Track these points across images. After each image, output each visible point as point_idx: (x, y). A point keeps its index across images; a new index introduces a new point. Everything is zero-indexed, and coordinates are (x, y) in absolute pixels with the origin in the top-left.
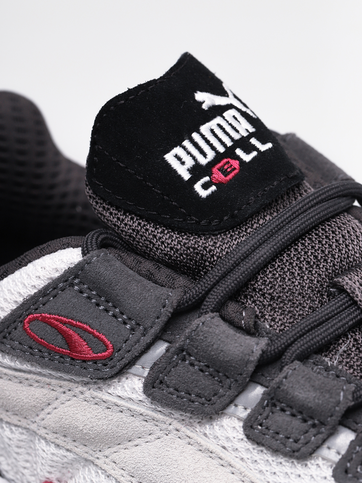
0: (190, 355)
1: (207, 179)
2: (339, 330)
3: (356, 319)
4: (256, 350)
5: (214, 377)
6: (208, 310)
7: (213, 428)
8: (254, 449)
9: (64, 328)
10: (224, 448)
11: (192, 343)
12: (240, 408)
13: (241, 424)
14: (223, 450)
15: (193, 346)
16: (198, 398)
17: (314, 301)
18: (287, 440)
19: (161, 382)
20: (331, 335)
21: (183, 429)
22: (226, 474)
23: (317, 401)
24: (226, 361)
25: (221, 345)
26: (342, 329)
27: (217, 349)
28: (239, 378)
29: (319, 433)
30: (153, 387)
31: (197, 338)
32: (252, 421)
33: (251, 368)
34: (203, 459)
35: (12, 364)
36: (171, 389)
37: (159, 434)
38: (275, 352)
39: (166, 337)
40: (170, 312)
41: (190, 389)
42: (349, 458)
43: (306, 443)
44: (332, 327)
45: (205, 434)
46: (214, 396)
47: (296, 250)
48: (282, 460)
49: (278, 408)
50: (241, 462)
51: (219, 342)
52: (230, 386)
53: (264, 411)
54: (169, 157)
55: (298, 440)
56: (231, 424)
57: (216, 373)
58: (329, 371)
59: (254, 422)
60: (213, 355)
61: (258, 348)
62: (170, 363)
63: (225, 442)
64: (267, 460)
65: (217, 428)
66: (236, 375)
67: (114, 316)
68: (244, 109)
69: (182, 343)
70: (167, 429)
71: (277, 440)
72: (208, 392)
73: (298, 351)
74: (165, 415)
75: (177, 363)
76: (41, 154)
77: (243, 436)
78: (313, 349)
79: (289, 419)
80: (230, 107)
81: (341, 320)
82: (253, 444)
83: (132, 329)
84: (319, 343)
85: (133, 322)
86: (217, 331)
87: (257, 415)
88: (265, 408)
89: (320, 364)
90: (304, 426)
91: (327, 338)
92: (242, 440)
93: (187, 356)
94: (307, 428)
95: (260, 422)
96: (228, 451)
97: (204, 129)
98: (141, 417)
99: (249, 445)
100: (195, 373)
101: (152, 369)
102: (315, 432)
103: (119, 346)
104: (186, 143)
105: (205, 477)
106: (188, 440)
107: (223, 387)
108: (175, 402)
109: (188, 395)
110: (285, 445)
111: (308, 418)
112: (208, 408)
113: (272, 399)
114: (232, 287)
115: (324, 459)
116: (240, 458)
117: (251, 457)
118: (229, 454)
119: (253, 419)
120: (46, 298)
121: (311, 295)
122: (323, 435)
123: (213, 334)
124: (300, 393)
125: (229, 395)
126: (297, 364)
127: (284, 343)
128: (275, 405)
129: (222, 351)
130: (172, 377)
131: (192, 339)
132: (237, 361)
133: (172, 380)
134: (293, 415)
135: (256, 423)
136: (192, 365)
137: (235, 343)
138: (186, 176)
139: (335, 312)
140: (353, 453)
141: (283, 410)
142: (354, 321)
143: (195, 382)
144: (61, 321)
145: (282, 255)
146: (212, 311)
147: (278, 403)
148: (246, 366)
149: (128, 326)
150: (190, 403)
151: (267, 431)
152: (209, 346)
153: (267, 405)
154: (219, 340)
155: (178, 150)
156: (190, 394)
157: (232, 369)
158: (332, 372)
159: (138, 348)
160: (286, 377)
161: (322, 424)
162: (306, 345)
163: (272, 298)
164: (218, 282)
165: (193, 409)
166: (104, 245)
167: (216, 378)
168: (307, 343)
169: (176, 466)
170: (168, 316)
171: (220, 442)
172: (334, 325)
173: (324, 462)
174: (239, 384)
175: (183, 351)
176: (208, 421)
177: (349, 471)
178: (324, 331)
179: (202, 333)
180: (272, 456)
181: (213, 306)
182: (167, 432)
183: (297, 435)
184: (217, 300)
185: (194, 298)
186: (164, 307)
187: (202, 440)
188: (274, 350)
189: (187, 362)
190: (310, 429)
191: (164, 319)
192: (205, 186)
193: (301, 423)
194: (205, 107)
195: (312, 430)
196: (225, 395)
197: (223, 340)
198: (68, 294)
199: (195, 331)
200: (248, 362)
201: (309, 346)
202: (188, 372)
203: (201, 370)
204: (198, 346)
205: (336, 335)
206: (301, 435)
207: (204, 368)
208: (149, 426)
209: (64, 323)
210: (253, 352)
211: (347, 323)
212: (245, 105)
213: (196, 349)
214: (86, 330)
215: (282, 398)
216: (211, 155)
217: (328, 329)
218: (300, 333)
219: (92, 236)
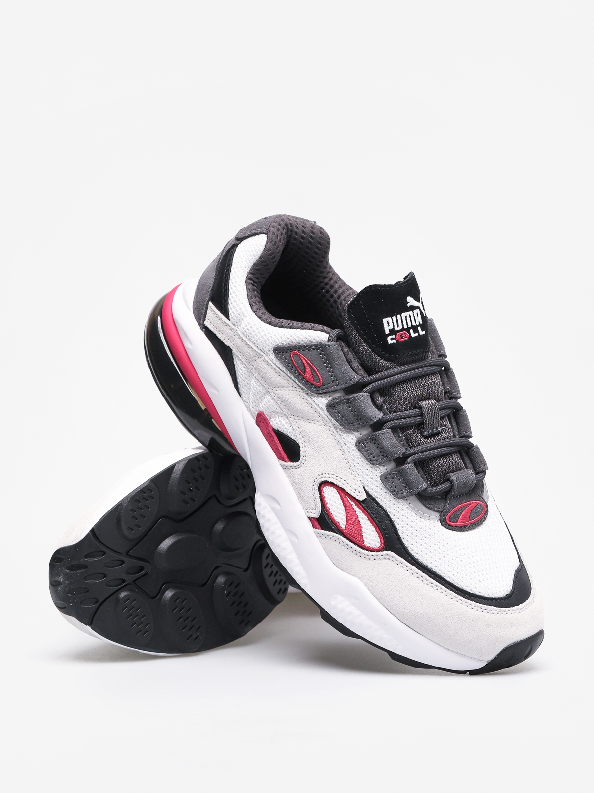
0: (351, 404)
1: (394, 336)
7: (345, 435)
9: (306, 364)
12: (359, 434)
13: (356, 439)
15: (354, 401)
16: (345, 420)
17: (408, 406)
18: (370, 454)
19: (334, 407)
22: (340, 453)
23: (389, 448)
24: (364, 415)
26: (413, 423)
27: (363, 409)
29: (384, 459)
30: (330, 406)
31: (357, 400)
32: (361, 440)
34: (334, 443)
35: (282, 369)
36: (337, 412)
37: (322, 424)
38: (384, 422)
42: (389, 474)
43: (377, 460)
44: (409, 421)
45: (340, 435)
46: (352, 423)
47: (412, 382)
48: (364, 461)
49: (372, 442)
50: (348, 452)
51: (365, 406)
52: (360, 424)
53: (367, 440)
54: (385, 320)
55: (374, 457)
56: (353, 437)
57: (357, 416)
60: (360, 410)
61: (379, 415)
62: (341, 402)
63: (346, 442)
64: (359, 457)
66: (364, 422)
67: (329, 371)
68: (423, 311)
69: (350, 398)
70: (326, 424)
71: (367, 453)
72: (350, 421)
73: (392, 425)
74: (328, 418)
75: (344, 403)
76: (322, 262)
77: (354, 444)
79: (375, 448)
80: (418, 308)
81: (414, 420)
82: (357, 449)
83: (333, 380)
85: (335, 378)
87: (364, 440)
90: (379, 454)
93: (349, 403)
95: (364, 443)
96: (346, 445)
97: (404, 315)
98: (319, 414)
99: (355, 448)
100: (349, 411)
101: (333, 399)
102: (382, 458)
103: (325, 384)
104: (394, 318)
106: (332, 433)
107: (357, 422)
108: (335, 417)
110: (368, 456)
111: (382, 452)
112: (347, 426)
113: (373, 437)
114: (381, 385)
115: (380, 469)
117: (353, 453)
118: (346, 447)
120: (305, 349)
122: (384, 461)
123: (364, 402)
124: (385, 442)
126: (389, 429)
127: (389, 419)
130: (339, 407)
131: (355, 398)
132: (368, 417)
134: (377, 447)
135: (362, 442)
136: (350, 407)
137: (371, 410)
138: (387, 332)
139: (414, 416)
140: (391, 472)
141: (374, 444)
142: (419, 422)
143: (347, 414)
144: (307, 362)
145: (405, 382)
146: (368, 392)
147: (374, 440)
149: (332, 378)
150: (341, 421)
151: (364, 447)
152: (360, 406)
153: (370, 438)
155: (389, 319)
156: (343, 417)
157: (365, 419)
159: (332, 389)
160: (383, 433)
161: (386, 457)
162: (396, 424)
165: (341, 424)
166: (339, 338)
167: (356, 418)
170: (350, 385)
171: (344, 441)
172: (411, 421)
173: (380, 471)
175: (349, 400)
176: (344, 431)
177: (387, 478)
178: (406, 422)
179: (360, 399)
180: (361, 457)
181: (370, 390)
184: (372, 389)
185: (364, 383)
186: (350, 380)
187: (338, 436)
188: (384, 420)
189: (348, 405)
190: (381, 456)
191: (348, 385)
192: (392, 339)
193: (379, 452)
194: (409, 305)
196: (356, 425)
197: (367, 407)
198: (315, 353)
199: (358, 396)
200: (372, 420)
202: (346, 409)
204: (356, 403)
205: (409, 425)
206: (376, 456)
207: (353, 411)
208: (320, 419)
209: (308, 363)
210: (376, 417)
211: (416, 422)
212: (424, 309)
214: (315, 371)
216: (401, 327)
218: (397, 418)
219: (336, 332)
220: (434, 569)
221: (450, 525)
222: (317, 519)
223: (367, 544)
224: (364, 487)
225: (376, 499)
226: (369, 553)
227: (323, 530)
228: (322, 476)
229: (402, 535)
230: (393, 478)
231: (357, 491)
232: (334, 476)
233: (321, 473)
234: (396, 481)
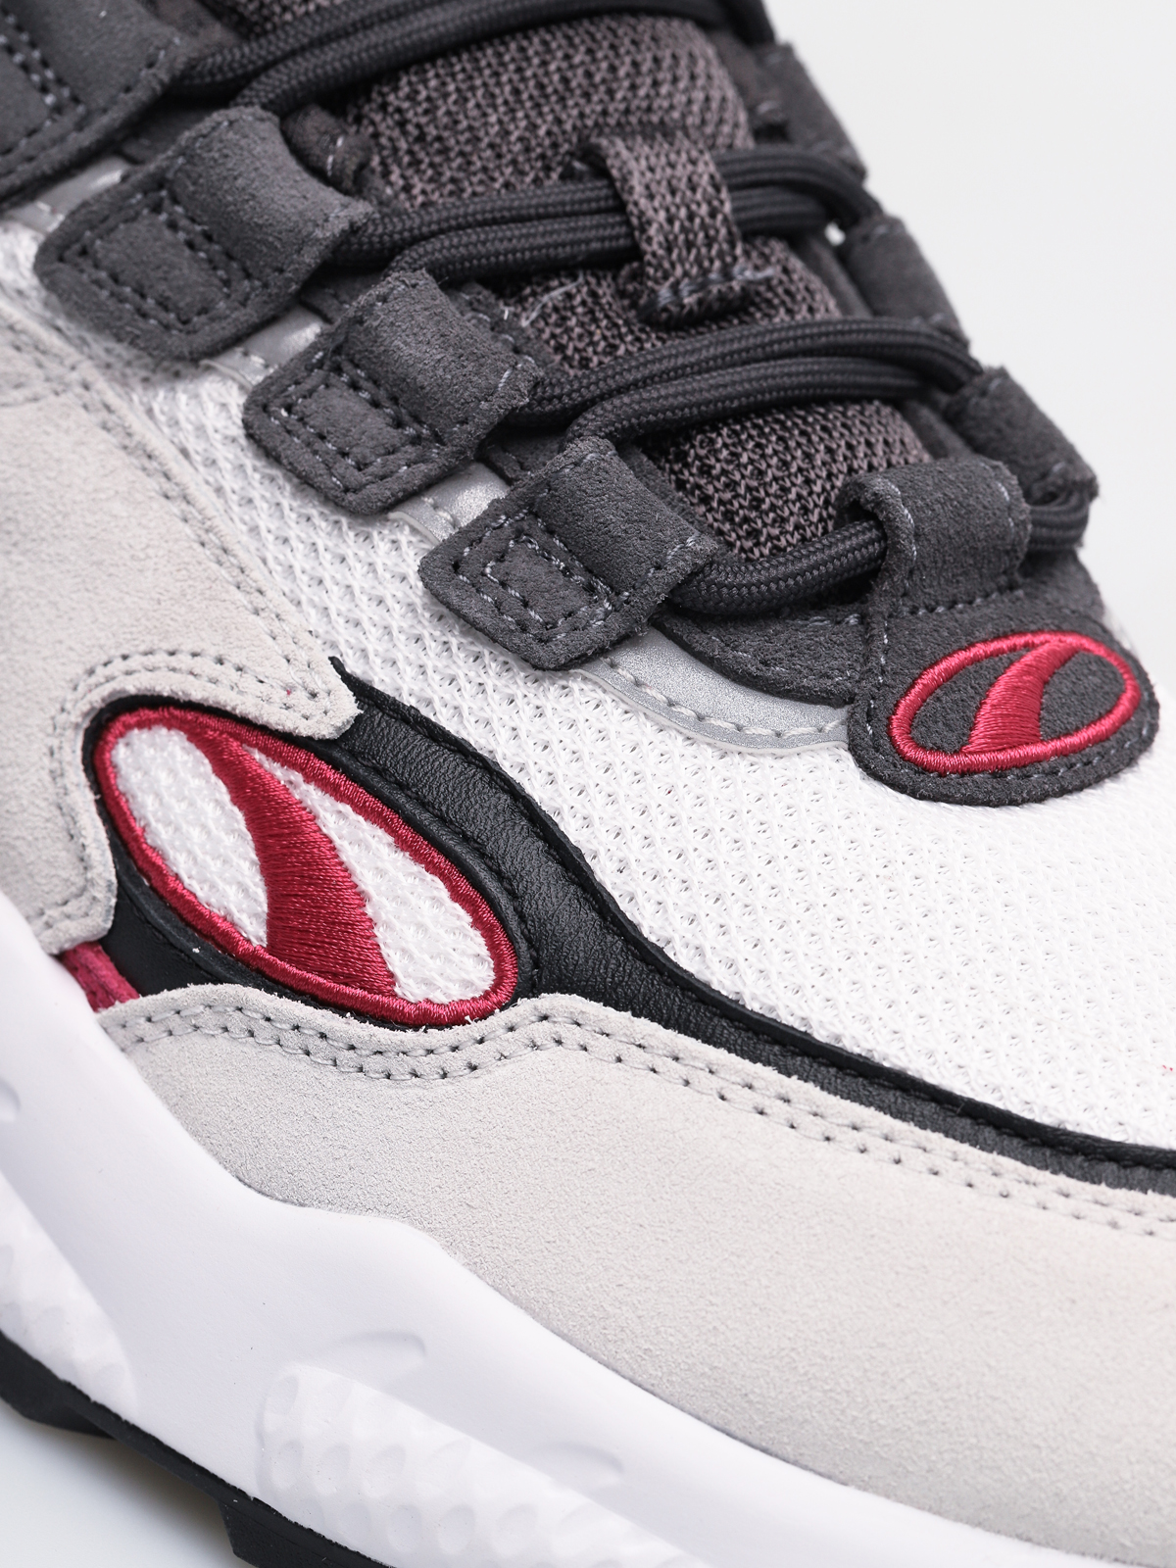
0: (175, 201)
2: (560, 250)
3: (614, 244)
4: (338, 217)
5: (215, 268)
6: (255, 100)
7: (174, 398)
8: (255, 469)
10: (185, 452)
11: (188, 167)
12: (257, 360)
13: (242, 400)
14: (180, 457)
15: (189, 177)
16: (159, 308)
17: (523, 173)
18: (339, 457)
19: (84, 252)
20: (536, 253)
21: (100, 383)
22: (167, 517)
23: (440, 372)
24: (257, 224)
25: (257, 183)
26: (568, 249)
27: (244, 189)
28: (274, 278)
29: (423, 459)
30: (61, 259)
31: (205, 155)
32: (270, 392)
33: (310, 258)
34: (126, 470)
36: (103, 275)
37: (39, 387)
38: (381, 242)
39: (132, 149)
40: (161, 82)
41: (147, 283)
42: (473, 536)
43: (383, 478)
44: (543, 235)
45: (150, 412)
46: (199, 314)
47: (522, 50)
48: (314, 512)
49: (345, 378)
50: (213, 496)
51: (253, 175)
52: (247, 298)
53: (309, 376)
55: (366, 465)
56: (220, 395)
57: (224, 258)
58: (500, 332)
59: (276, 397)
60: (228, 205)
61: (342, 214)
62: (121, 209)
63: (192, 439)
64: (278, 504)
65: (182, 398)
66: (268, 270)
67: (25, 67)
69: (164, 164)
70: (60, 379)
71: (315, 453)
72: (188, 299)
73: (437, 255)
74: (68, 339)
75: (138, 214)
77: (238, 431)
78: (479, 266)
79: (360, 408)
81: (574, 230)
82: (257, 456)
83: (58, 109)
84: (497, 257)
85: (66, 92)
86: (258, 149)
87: (287, 382)
88: (312, 370)
89: (482, 308)
90: (392, 435)
91: (523, 253)
92: (234, 440)
93: (167, 203)
94: (397, 442)
95: (289, 400)
96: (191, 463)
98: (10, 336)
100: (174, 245)
101: (72, 214)
102: (413, 456)
103: (11, 138)
105: (115, 516)
106: (104, 414)
107: (228, 296)
108: (99, 306)
109: (137, 298)
110: (329, 469)
111: (407, 418)
112: (176, 340)
113: (338, 350)
114: (335, 70)
115: (414, 531)
116: (215, 485)
117: (243, 489)
118: (191, 470)
119: (273, 388)
121: (521, 159)
122: (430, 466)
123: (246, 153)
124: (406, 343)
125: (236, 319)
126: (424, 279)
127: (411, 230)
128: (338, 370)
129: (253, 197)
130: (115, 245)
131: (192, 157)
132: (280, 233)
133: (112, 250)
134: (375, 404)
135: (278, 401)
136: (173, 226)
137: (291, 187)
139: (568, 208)
140: (487, 526)
141: (354, 386)
142: (607, 244)
143: (165, 268)
145: (481, 48)
146: (264, 107)
147: (347, 367)
148: (299, 251)
149: (49, 99)
150: (136, 317)
151: (298, 427)
152: (225, 178)
153: (320, 364)
154: (256, 169)
156: (143, 296)
157: (265, 249)
158: (507, 336)
159: (57, 155)
160: (384, 299)
161: (438, 438)
162: (462, 250)
163: (421, 138)
164: (303, 49)
165: (138, 332)
167: (221, 273)
168: (466, 246)
169: (52, 474)
170: (154, 90)
171: (181, 435)
172: (551, 233)
173: (414, 539)
174: (270, 295)
175: (161, 186)
176: (168, 380)
177: (463, 565)
178: (522, 236)
179: (220, 145)
180: (294, 495)
181: (271, 96)
182: (60, 388)
183: (367, 452)
184: (286, 86)
185: (232, 69)
186: (150, 65)
187: (137, 422)
188: (381, 236)
189: (163, 217)
190: (403, 445)
191: (141, 95)
193: (388, 425)
195: (409, 448)
196: (226, 317)
197: (265, 172)
199: (204, 136)
200: (305, 241)
201: (470, 254)
202: (156, 239)
203: (191, 245)
204: (200, 176)
205: (548, 256)
206: (378, 456)
207: (199, 240)
208: (23, 363)
210: (326, 220)
211: (588, 242)
213: (194, 183)
215: (360, 352)
217: (534, 236)
218: (460, 220)
220: (856, 1040)
221: (924, 769)
222: (105, 944)
223: (411, 989)
224: (337, 665)
225: (425, 712)
226: (435, 1037)
227: (144, 995)
228: (93, 680)
229: (620, 879)
230: (500, 560)
231: (300, 697)
232: (160, 659)
233: (80, 670)
234: (521, 565)
